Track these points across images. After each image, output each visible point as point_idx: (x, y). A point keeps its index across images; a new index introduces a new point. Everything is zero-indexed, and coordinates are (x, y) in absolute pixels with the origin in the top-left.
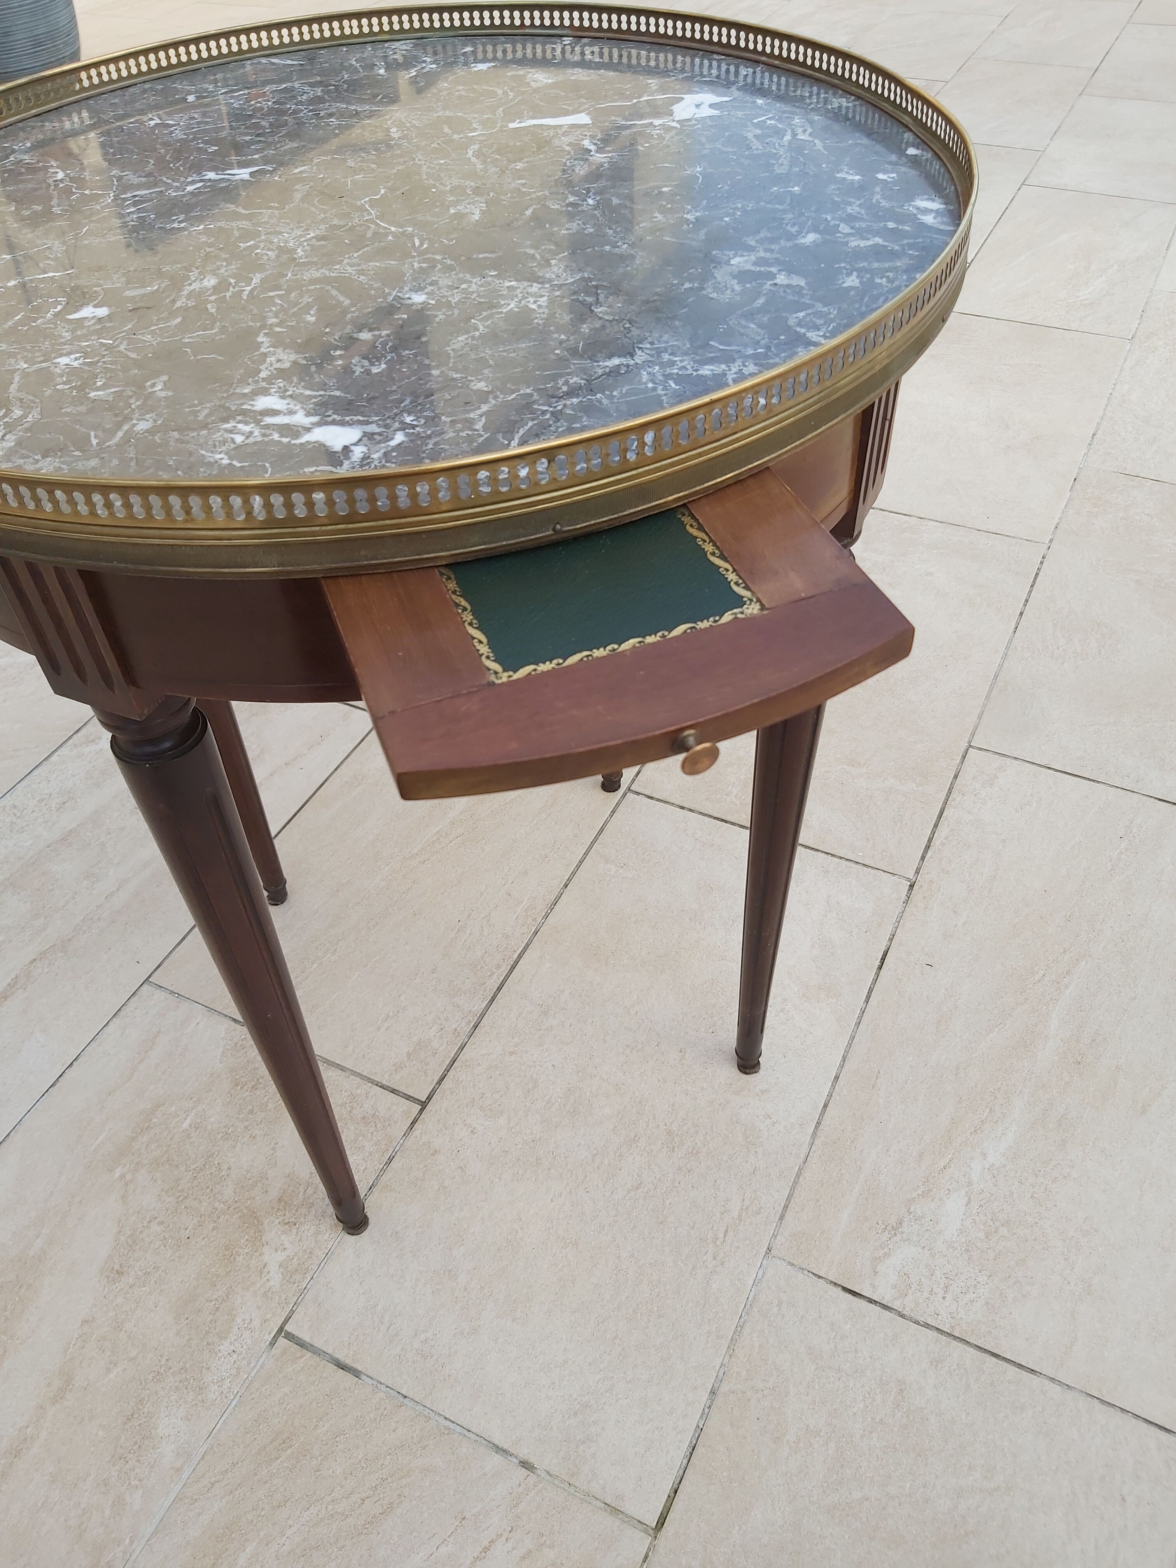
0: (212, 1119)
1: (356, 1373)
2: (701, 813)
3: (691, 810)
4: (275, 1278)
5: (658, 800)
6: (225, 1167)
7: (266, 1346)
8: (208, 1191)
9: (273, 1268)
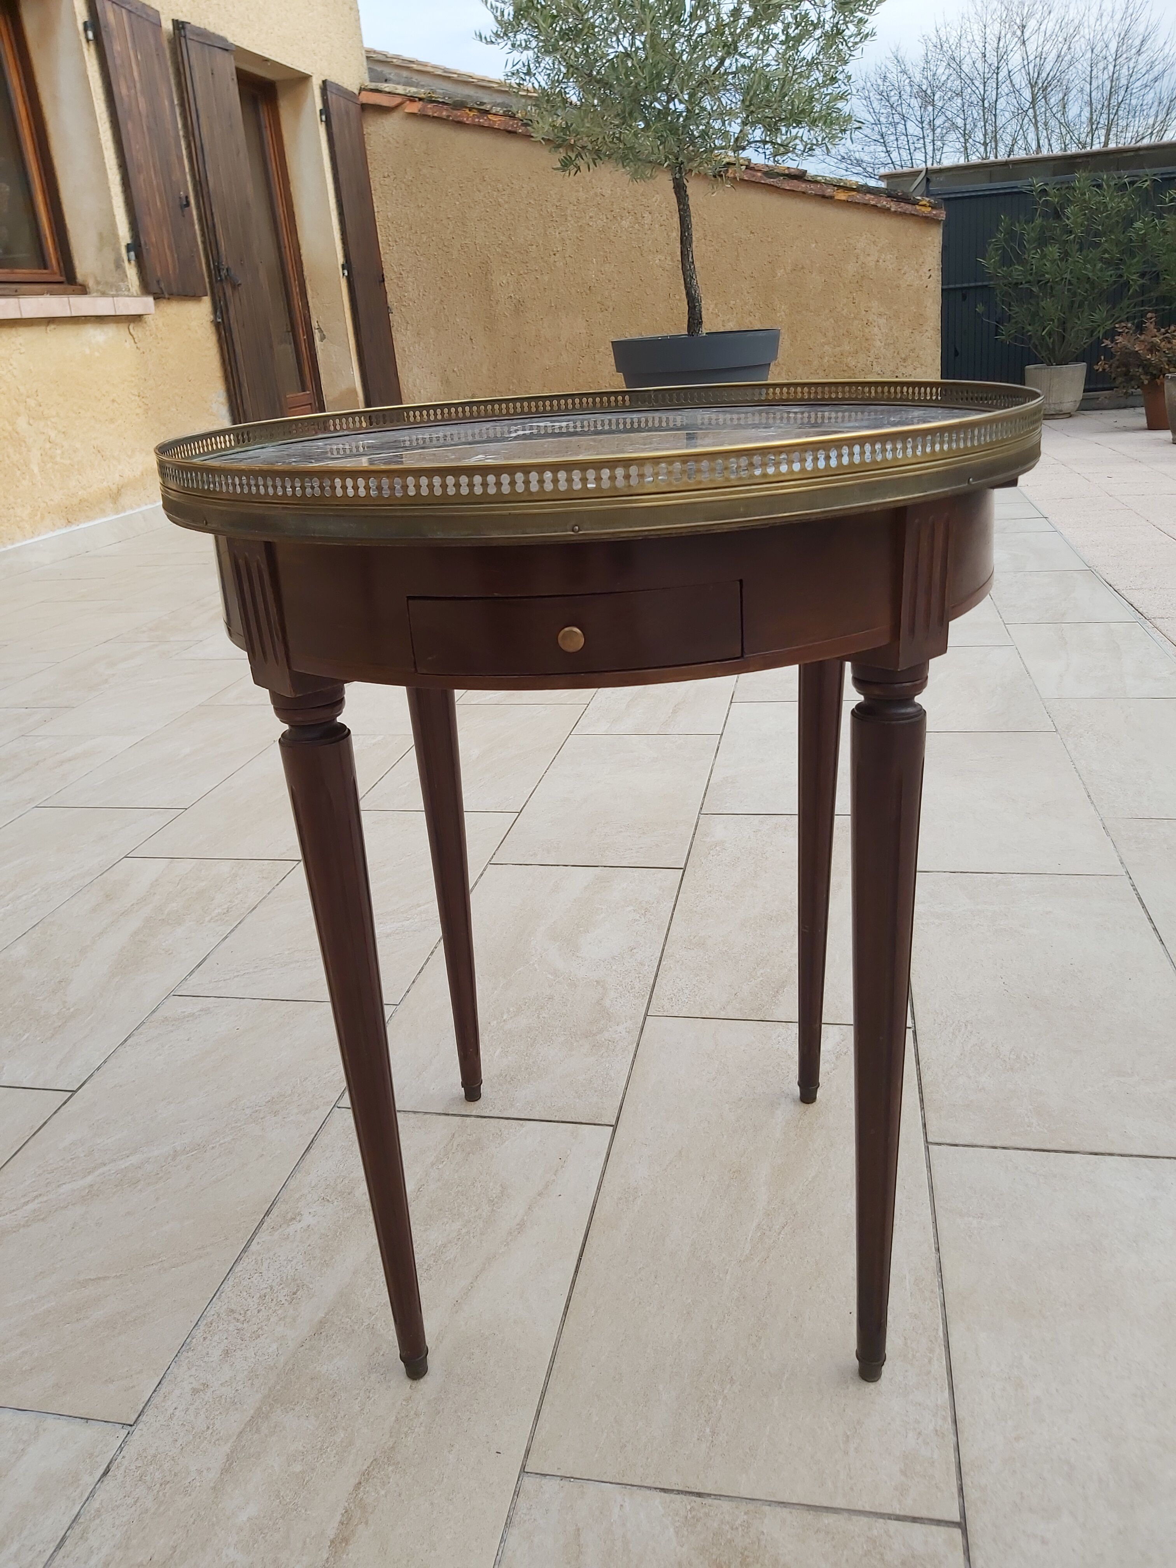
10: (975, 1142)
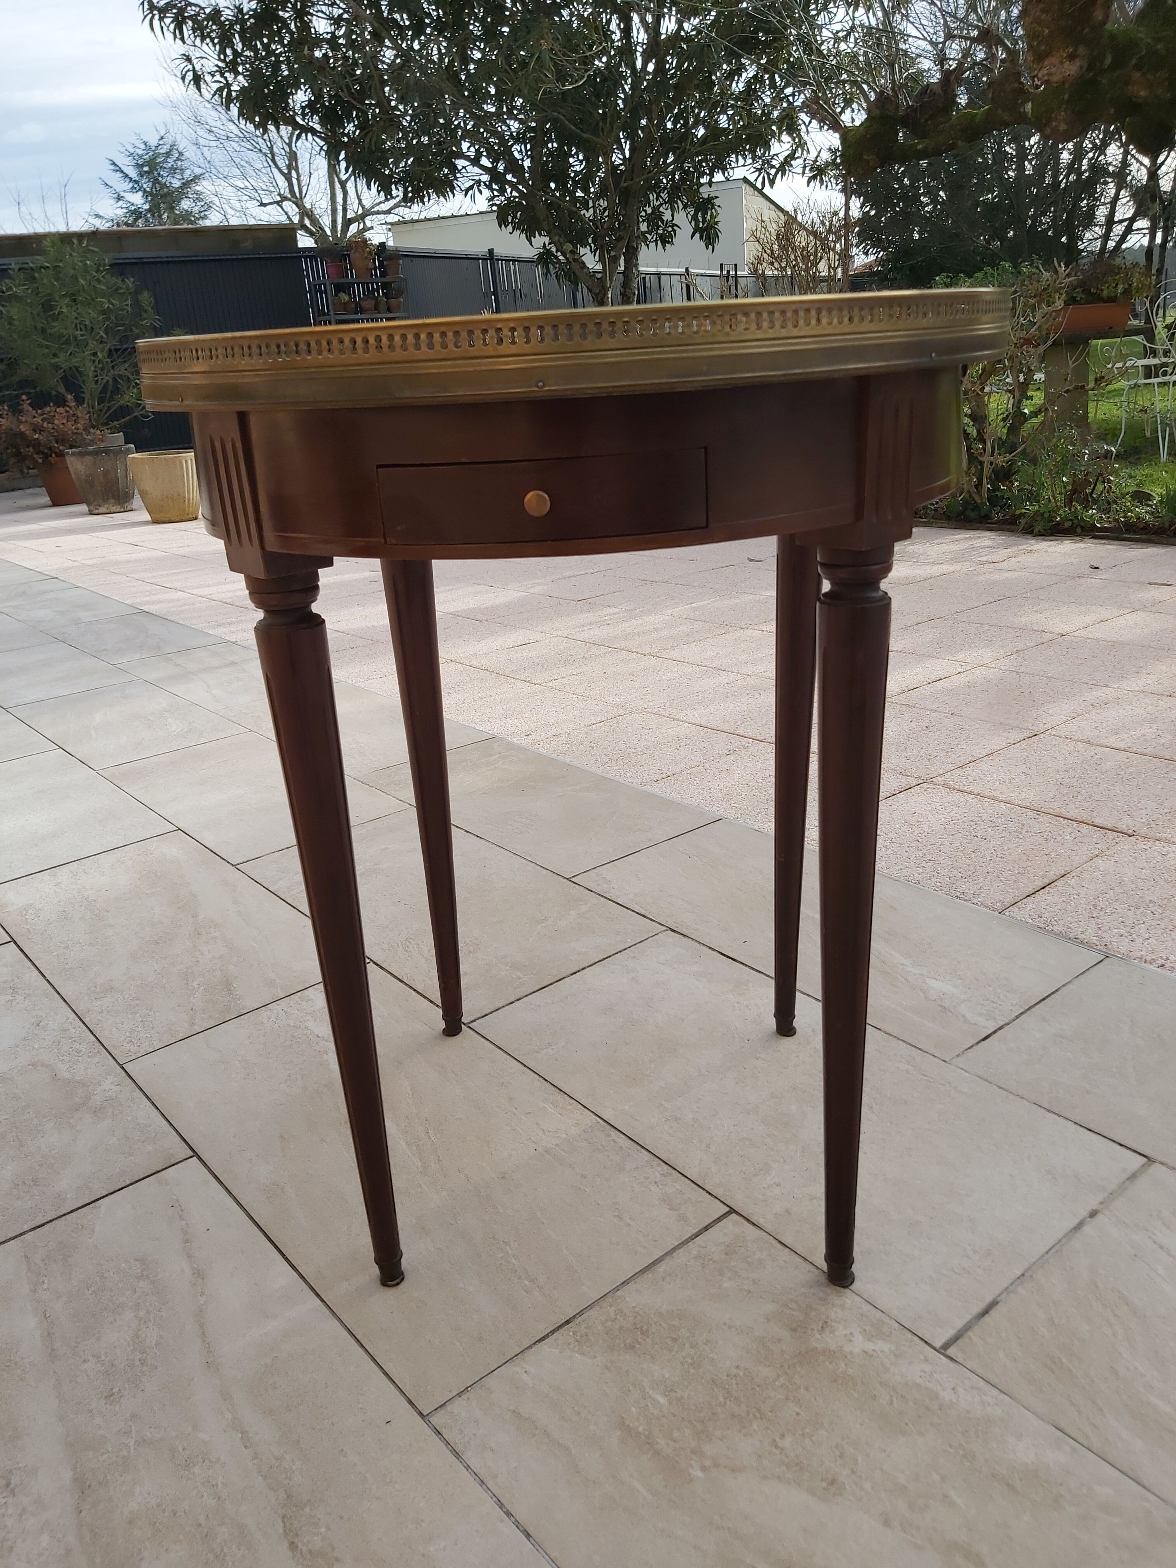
0: (667, 1375)
1: (994, 1304)
2: (527, 996)
3: (518, 1000)
4: (882, 1346)
6: (734, 1371)
7: (952, 1365)
8: (758, 1389)
9: (870, 1346)
10: (497, 1007)
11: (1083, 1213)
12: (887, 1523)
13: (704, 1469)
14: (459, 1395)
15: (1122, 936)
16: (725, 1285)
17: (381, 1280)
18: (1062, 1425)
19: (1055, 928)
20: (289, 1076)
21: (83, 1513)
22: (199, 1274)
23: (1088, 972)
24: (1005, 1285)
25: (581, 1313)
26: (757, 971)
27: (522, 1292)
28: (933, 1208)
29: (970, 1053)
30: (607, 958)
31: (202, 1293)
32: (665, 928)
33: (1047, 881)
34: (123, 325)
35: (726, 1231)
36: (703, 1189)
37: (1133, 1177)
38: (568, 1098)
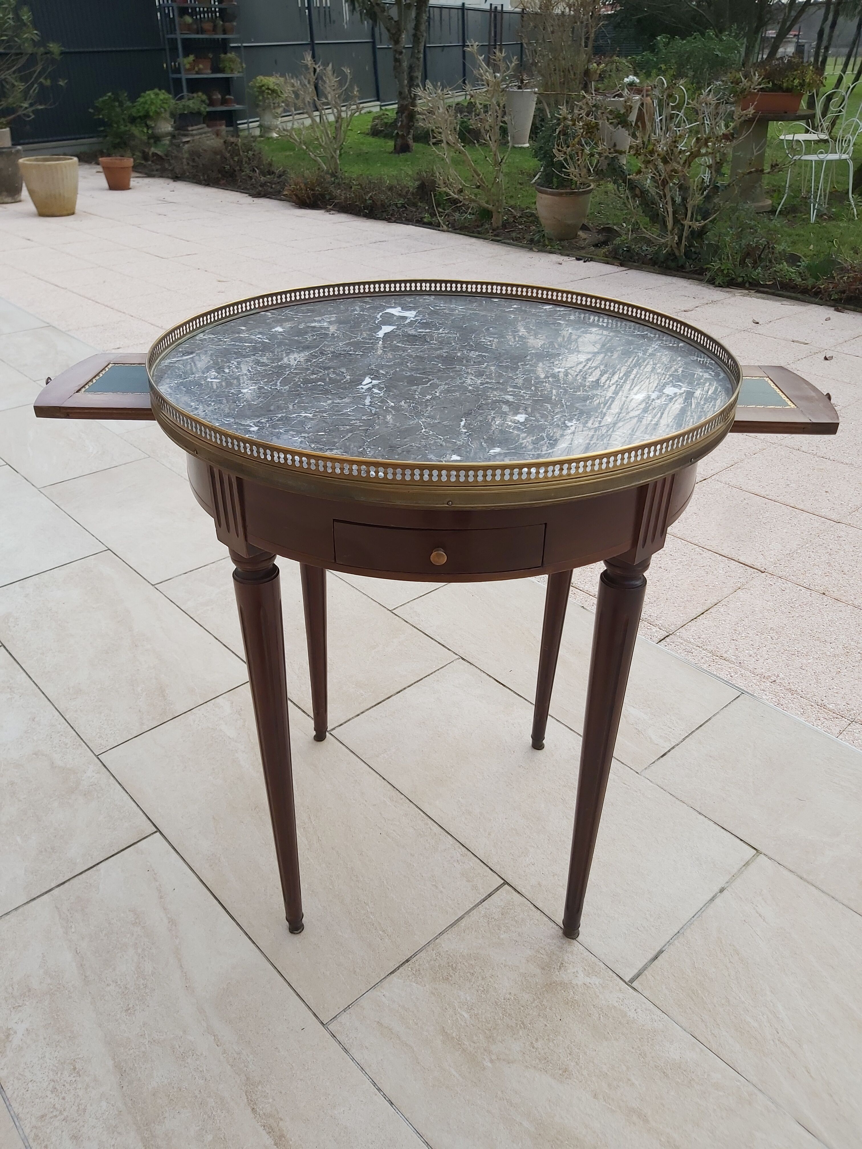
0: (468, 998)
1: (661, 952)
2: (368, 709)
3: (362, 713)
4: (595, 980)
5: (345, 722)
6: (508, 996)
7: (635, 993)
8: (522, 1008)
9: (588, 980)
10: (348, 718)
11: (716, 889)
12: (595, 1096)
13: (492, 1061)
14: (344, 1010)
15: (751, 656)
16: (502, 936)
17: (290, 929)
18: (696, 1035)
19: (708, 648)
20: (213, 769)
21: (124, 1088)
22: (173, 922)
23: (729, 706)
24: (668, 940)
25: (415, 955)
26: (518, 695)
27: (378, 939)
28: (627, 883)
29: (653, 767)
30: (420, 680)
31: (177, 937)
32: (458, 657)
33: (706, 608)
34: (6, 36)
35: (502, 897)
36: (488, 866)
37: (747, 864)
38: (399, 794)
